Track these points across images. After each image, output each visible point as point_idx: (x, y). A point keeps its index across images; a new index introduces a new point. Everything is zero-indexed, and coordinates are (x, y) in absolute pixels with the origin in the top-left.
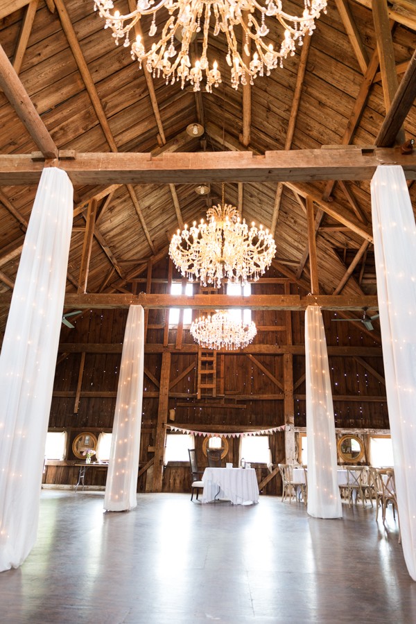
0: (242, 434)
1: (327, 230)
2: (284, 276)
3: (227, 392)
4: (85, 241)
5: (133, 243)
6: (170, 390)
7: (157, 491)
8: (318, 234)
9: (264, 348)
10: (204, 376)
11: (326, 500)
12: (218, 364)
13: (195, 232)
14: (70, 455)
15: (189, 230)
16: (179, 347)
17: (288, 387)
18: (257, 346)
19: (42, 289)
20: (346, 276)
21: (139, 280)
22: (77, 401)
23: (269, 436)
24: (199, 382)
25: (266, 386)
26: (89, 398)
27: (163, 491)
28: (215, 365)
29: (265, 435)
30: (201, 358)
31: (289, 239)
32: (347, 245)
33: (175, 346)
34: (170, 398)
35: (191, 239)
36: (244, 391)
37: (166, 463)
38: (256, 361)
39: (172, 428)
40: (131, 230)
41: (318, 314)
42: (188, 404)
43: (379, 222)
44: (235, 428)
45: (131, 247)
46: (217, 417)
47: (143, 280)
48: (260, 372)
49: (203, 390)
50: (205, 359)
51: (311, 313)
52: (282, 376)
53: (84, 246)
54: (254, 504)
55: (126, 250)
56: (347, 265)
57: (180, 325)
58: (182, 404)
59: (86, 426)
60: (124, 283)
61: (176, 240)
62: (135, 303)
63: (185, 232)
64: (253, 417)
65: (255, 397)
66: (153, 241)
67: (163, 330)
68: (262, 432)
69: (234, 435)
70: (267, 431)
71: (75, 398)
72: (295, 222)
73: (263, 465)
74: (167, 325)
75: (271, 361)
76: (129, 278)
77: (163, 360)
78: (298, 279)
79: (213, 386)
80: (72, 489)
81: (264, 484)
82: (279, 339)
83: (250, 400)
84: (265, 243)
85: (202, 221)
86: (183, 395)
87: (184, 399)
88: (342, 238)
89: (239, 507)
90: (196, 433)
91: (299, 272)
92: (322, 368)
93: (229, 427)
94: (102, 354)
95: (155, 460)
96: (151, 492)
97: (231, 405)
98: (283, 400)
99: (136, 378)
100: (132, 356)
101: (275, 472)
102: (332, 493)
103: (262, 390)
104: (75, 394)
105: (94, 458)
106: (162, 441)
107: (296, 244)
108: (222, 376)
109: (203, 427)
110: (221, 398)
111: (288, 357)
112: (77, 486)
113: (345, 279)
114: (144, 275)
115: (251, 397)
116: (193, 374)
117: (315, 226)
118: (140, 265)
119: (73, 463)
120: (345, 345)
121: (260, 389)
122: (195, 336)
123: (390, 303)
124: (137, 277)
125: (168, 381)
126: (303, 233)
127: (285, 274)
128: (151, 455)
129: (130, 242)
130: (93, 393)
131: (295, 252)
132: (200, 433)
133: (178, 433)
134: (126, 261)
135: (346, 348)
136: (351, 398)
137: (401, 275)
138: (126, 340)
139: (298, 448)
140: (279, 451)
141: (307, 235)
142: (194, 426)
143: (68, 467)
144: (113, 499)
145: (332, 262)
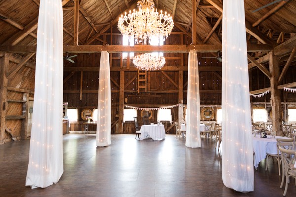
0: (159, 109)
1: (203, 7)
2: (181, 31)
3: (152, 90)
4: (75, 15)
5: (101, 14)
6: (125, 89)
7: (121, 134)
8: (198, 9)
9: (170, 68)
10: (140, 82)
11: (194, 140)
12: (147, 76)
13: (131, 16)
14: (80, 119)
15: (127, 15)
16: (128, 68)
17: (181, 87)
18: (166, 67)
19: (51, 57)
20: (211, 31)
21: (106, 34)
22: (81, 95)
23: (171, 109)
24: (138, 85)
25: (170, 86)
26: (87, 93)
27: (123, 133)
28: (146, 77)
29: (169, 108)
30: (139, 74)
31: (183, 11)
32: (213, 15)
33: (126, 68)
34: (125, 93)
35: (129, 21)
36: (160, 89)
37: (124, 122)
38: (165, 74)
39: (126, 106)
40: (100, 7)
41: (195, 54)
42: (133, 95)
43: (226, 16)
44: (156, 106)
45: (101, 16)
46: (147, 101)
47: (109, 34)
48: (167, 80)
49: (140, 89)
50: (141, 74)
51: (192, 54)
52: (178, 81)
53: (75, 17)
54: (163, 140)
55: (99, 18)
56: (212, 26)
57: (128, 57)
58: (131, 95)
59: (86, 106)
60: (99, 35)
61: (121, 20)
62: (104, 50)
63: (125, 17)
64: (164, 100)
65: (165, 92)
66: (112, 13)
67: (120, 59)
68: (168, 107)
69: (155, 109)
70: (170, 107)
71: (80, 93)
72: (187, 2)
73: (168, 121)
74: (122, 58)
75: (173, 75)
76: (101, 33)
77: (121, 75)
78: (187, 32)
79: (145, 87)
80: (83, 134)
81: (168, 129)
82: (177, 64)
83: (163, 93)
84: (168, 22)
85: (134, 10)
86: (131, 91)
87: (132, 93)
88: (211, 12)
89: (156, 142)
90: (138, 108)
91: (188, 29)
92: (196, 82)
93: (153, 106)
94: (91, 72)
95: (119, 120)
96: (118, 134)
97: (153, 96)
98: (178, 93)
99: (107, 88)
100: (104, 78)
101: (173, 125)
102: (197, 137)
103: (168, 88)
104: (80, 91)
105: (91, 120)
106: (122, 112)
107: (187, 14)
108: (149, 82)
109: (141, 105)
110: (149, 92)
111: (181, 73)
112: (85, 132)
113: (211, 33)
114: (109, 31)
115: (163, 92)
116: (135, 81)
117: (197, 4)
118: (106, 25)
119: (82, 122)
120: (209, 66)
121: (167, 88)
122: (135, 64)
123: (227, 61)
124: (105, 32)
125: (123, 85)
126: (190, 8)
127: (181, 29)
128: (117, 118)
129: (100, 14)
130: (88, 91)
131: (186, 18)
132: (139, 108)
133: (129, 108)
134: (99, 24)
135: (209, 67)
136: (210, 91)
137: (234, 48)
138: (100, 69)
139: (184, 114)
140: (176, 115)
141: (192, 9)
142: (137, 105)
143: (80, 124)
144: (100, 141)
145: (204, 24)
